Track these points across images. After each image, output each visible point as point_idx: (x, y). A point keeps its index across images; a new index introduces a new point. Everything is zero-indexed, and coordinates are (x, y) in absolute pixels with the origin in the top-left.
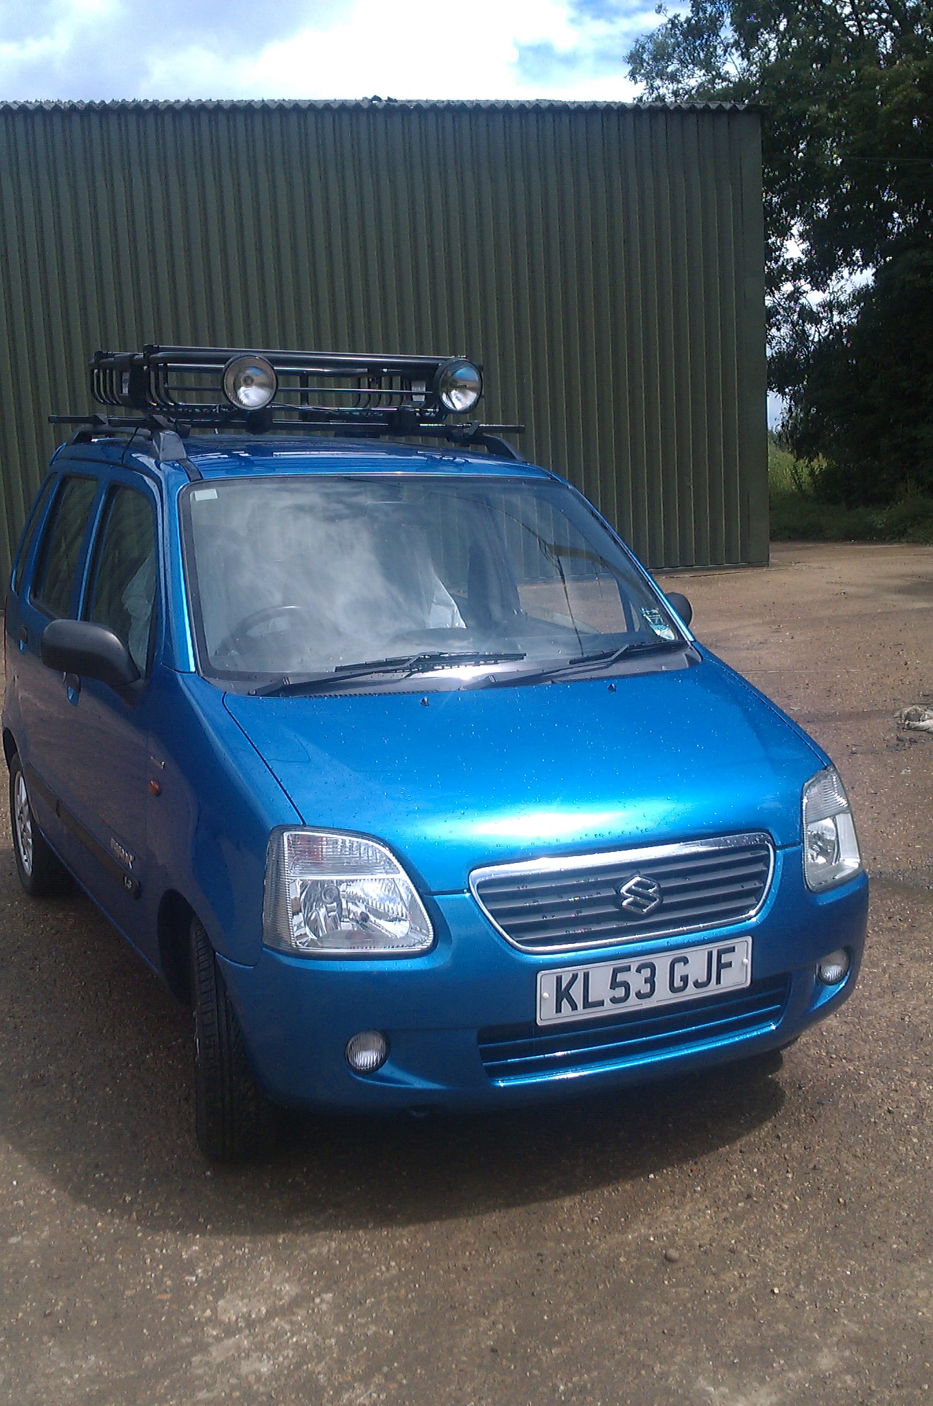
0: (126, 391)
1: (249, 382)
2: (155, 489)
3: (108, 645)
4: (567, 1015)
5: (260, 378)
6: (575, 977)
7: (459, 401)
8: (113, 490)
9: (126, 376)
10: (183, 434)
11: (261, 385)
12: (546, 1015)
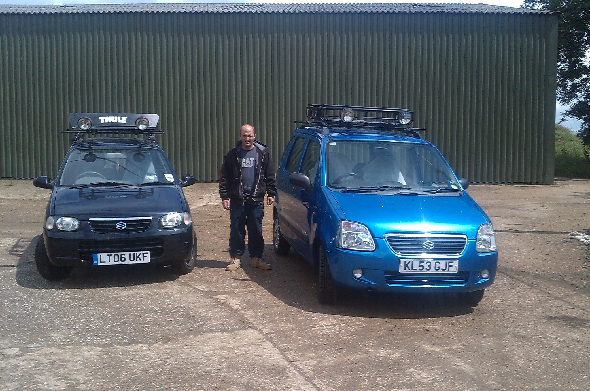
0: (315, 116)
1: (347, 115)
2: (320, 142)
3: (305, 179)
4: (407, 271)
5: (350, 115)
6: (410, 262)
7: (404, 122)
8: (310, 142)
9: (316, 111)
10: (329, 128)
11: (350, 116)
12: (402, 270)
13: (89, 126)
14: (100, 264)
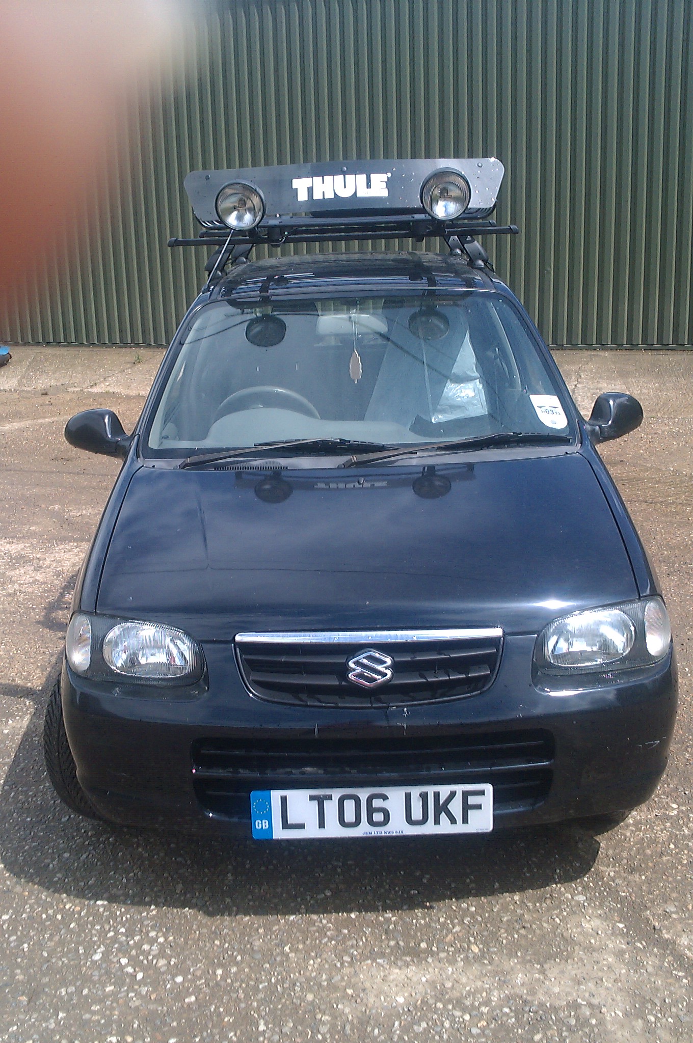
13: (255, 217)
14: (279, 833)
